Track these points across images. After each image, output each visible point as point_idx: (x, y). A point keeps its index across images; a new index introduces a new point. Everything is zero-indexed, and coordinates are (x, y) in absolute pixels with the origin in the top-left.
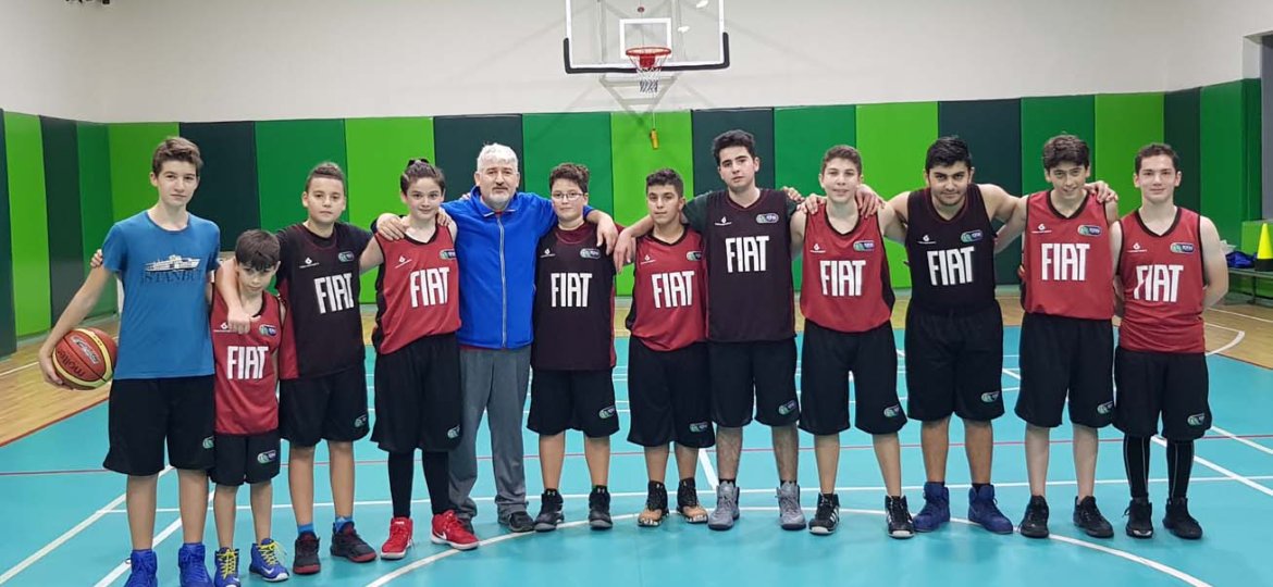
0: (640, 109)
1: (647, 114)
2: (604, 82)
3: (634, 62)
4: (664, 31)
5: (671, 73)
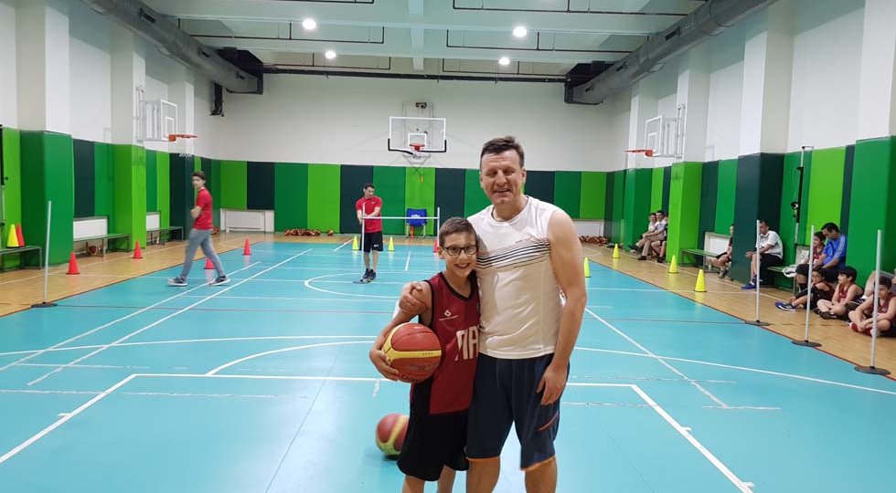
0: (417, 166)
5: (427, 154)
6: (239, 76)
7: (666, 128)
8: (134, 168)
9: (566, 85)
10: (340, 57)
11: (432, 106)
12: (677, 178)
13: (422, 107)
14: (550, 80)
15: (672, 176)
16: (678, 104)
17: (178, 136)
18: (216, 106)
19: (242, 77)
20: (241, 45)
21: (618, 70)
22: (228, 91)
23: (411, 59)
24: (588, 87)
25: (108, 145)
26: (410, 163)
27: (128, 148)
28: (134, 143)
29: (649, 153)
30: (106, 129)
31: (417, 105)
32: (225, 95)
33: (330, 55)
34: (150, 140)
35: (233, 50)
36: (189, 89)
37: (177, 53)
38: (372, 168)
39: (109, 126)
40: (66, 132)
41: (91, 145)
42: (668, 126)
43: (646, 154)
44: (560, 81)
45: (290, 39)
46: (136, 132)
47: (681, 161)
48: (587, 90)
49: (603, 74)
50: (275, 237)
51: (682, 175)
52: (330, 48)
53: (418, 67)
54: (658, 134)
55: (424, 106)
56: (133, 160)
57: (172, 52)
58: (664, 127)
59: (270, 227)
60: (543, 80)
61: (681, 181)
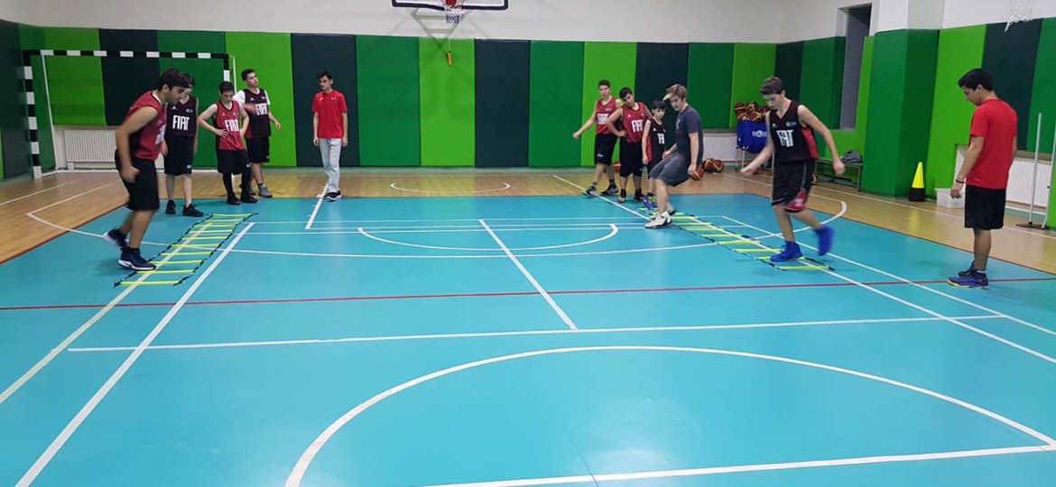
1: (446, 39)
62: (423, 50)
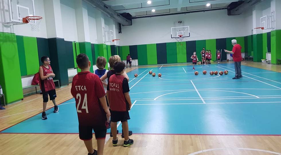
0: (180, 41)
1: (181, 42)
2: (176, 39)
3: (179, 37)
4: (183, 33)
6: (126, 21)
7: (268, 19)
8: (104, 50)
9: (228, 10)
10: (156, 11)
11: (184, 22)
12: (273, 35)
13: (181, 23)
14: (222, 9)
15: (271, 35)
16: (271, 11)
17: (115, 40)
18: (120, 30)
19: (127, 21)
20: (127, 12)
21: (248, 2)
22: (123, 26)
23: (177, 8)
24: (237, 9)
25: (97, 45)
26: (178, 40)
27: (102, 44)
28: (104, 43)
29: (263, 28)
30: (96, 40)
31: (179, 22)
32: (122, 26)
33: (153, 11)
34: (108, 42)
35: (125, 13)
36: (114, 26)
37: (112, 16)
38: (165, 44)
39: (97, 39)
40: (89, 42)
41: (93, 44)
42: (269, 19)
43: (262, 29)
44: (226, 9)
45: (142, 8)
46: (104, 40)
47: (274, 30)
48: (236, 10)
49: (242, 4)
50: (139, 67)
51: (275, 34)
52: (154, 8)
53: (179, 10)
54: (265, 22)
55: (181, 22)
56: (104, 48)
57: (111, 16)
58: (267, 19)
59: (137, 64)
60: (220, 9)
61: (275, 37)
62: (177, 44)
